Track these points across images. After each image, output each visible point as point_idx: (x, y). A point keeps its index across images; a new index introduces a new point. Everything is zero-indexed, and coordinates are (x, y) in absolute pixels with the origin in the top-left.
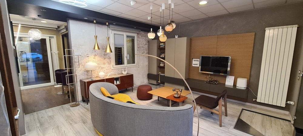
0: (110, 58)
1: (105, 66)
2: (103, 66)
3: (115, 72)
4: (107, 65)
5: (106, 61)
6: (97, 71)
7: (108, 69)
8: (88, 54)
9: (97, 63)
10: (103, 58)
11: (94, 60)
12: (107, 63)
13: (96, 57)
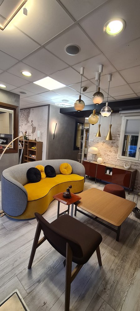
0: (118, 147)
1: (111, 154)
2: (109, 153)
3: (121, 163)
4: (113, 154)
5: (113, 149)
6: (103, 157)
7: (114, 157)
8: (98, 141)
9: (104, 149)
10: (110, 146)
11: (102, 146)
12: (114, 152)
13: (104, 144)
